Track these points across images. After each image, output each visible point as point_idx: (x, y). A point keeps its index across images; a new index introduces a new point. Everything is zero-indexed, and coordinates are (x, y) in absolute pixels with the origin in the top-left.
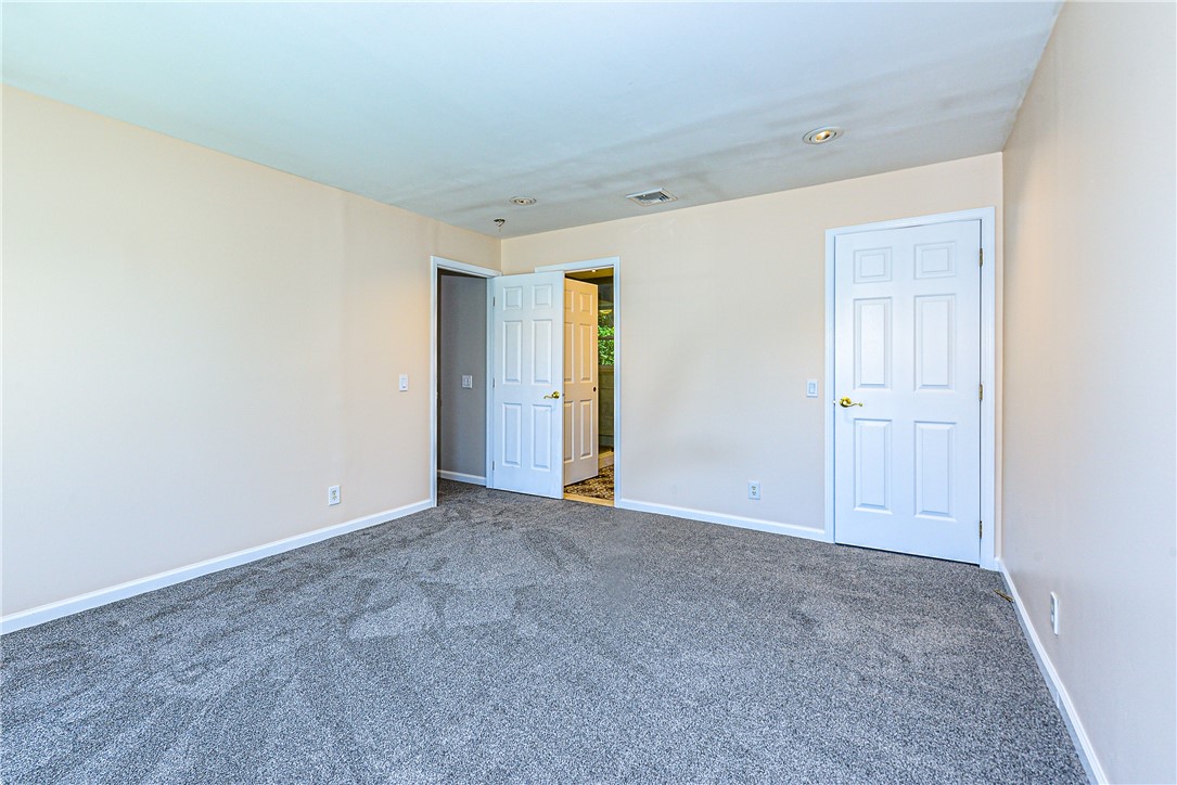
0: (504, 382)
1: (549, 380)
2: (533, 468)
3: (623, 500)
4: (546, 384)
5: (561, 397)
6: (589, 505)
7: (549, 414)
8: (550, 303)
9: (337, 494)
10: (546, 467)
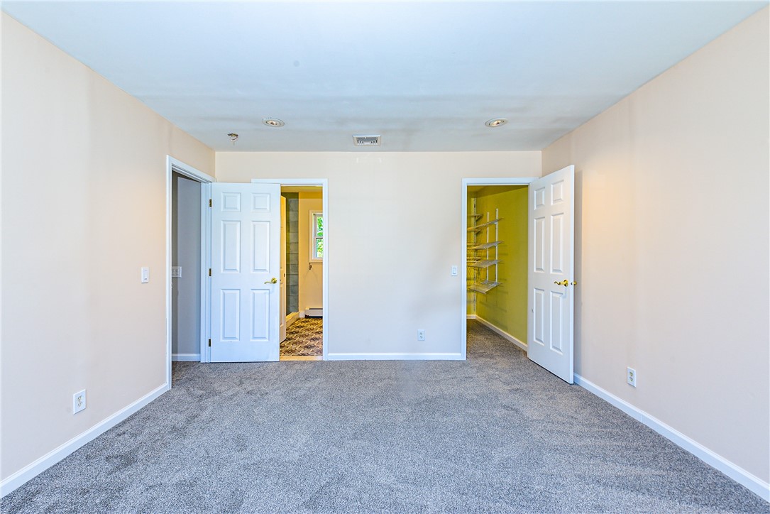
0: (222, 272)
1: (268, 269)
2: (252, 340)
3: (329, 354)
4: (265, 272)
5: (278, 282)
6: (304, 362)
7: (267, 296)
8: (268, 208)
9: (83, 399)
10: (265, 338)
